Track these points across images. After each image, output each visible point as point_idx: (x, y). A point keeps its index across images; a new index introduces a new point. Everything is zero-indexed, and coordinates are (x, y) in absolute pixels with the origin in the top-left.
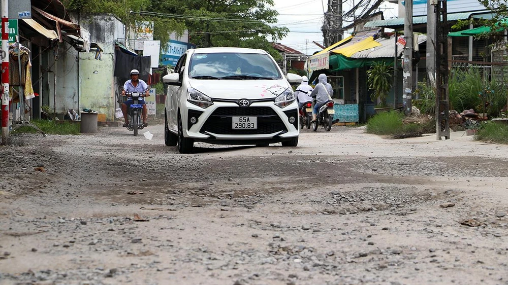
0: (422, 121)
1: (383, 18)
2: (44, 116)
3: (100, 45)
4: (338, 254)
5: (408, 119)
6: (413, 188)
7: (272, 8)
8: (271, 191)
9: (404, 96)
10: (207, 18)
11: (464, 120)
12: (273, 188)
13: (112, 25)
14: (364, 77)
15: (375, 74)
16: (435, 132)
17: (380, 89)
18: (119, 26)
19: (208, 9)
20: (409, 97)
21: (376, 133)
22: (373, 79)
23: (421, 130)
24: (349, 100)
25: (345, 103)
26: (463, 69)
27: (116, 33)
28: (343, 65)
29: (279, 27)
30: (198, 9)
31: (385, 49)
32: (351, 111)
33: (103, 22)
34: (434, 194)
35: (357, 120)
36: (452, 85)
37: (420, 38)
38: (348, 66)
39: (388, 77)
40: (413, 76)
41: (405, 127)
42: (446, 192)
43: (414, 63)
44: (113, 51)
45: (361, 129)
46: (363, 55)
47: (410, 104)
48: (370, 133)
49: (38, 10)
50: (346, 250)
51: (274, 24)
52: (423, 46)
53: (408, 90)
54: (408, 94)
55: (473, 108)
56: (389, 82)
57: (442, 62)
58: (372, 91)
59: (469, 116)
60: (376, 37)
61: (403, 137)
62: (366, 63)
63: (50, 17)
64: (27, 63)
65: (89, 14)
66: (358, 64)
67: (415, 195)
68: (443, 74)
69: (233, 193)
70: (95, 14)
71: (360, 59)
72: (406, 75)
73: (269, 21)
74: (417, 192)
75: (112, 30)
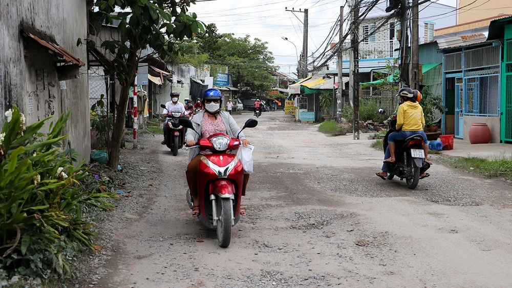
0: (346, 126)
1: (328, 69)
2: (154, 117)
3: (183, 79)
4: (294, 276)
5: (339, 125)
6: (335, 210)
7: (271, 56)
8: (265, 206)
9: (338, 113)
10: (237, 61)
11: (367, 126)
12: (266, 204)
13: (189, 69)
14: (317, 99)
15: (323, 98)
16: (352, 133)
17: (326, 105)
18: (193, 68)
19: (238, 56)
20: (340, 113)
21: (323, 132)
22: (322, 100)
23: (346, 131)
24: (310, 110)
25: (308, 111)
26: (367, 99)
27: (191, 73)
28: (307, 92)
29: (275, 65)
30: (233, 56)
31: (328, 84)
32: (311, 116)
33: (184, 67)
34: (345, 215)
35: (314, 120)
36: (362, 108)
37: (345, 79)
38: (310, 93)
39: (330, 100)
40: (342, 102)
41: (338, 129)
42: (351, 214)
43: (343, 95)
44: (189, 82)
45: (315, 127)
46: (317, 87)
47: (341, 116)
48: (320, 132)
49: (152, 67)
50: (299, 274)
51: (273, 64)
52: (347, 84)
53: (340, 110)
54: (340, 112)
55: (372, 119)
56: (330, 102)
57: (356, 100)
58: (321, 107)
59: (370, 124)
60: (324, 78)
61: (336, 135)
62: (319, 92)
63: (158, 70)
64: (146, 100)
65: (177, 64)
66: (315, 92)
67: (336, 214)
68: (356, 105)
69: (246, 207)
70: (181, 63)
71: (316, 89)
72: (339, 102)
73: (270, 62)
74: (337, 212)
75: (189, 72)
